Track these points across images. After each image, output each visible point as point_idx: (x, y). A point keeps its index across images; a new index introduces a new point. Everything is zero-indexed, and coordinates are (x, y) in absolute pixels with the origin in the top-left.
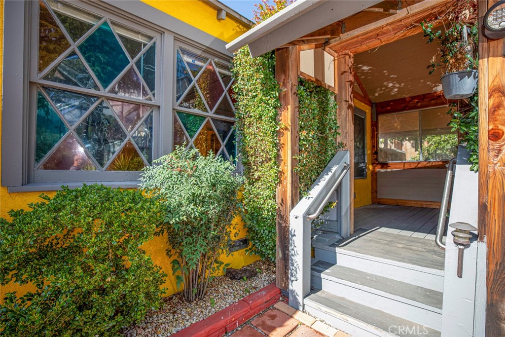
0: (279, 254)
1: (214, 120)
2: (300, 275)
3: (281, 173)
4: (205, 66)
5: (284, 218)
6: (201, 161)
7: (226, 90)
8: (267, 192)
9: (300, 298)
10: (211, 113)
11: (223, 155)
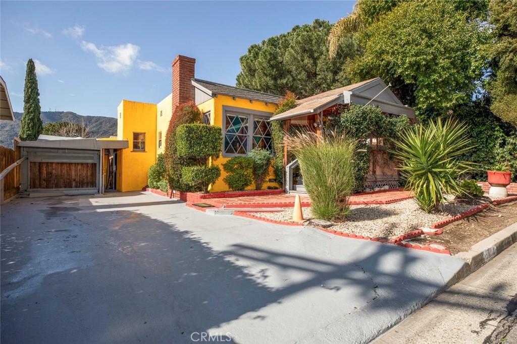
0: (283, 179)
1: (265, 138)
2: (288, 183)
3: (284, 155)
4: (262, 120)
5: (285, 168)
6: (261, 151)
7: (268, 127)
8: (281, 161)
9: (288, 190)
10: (263, 136)
11: (267, 150)
